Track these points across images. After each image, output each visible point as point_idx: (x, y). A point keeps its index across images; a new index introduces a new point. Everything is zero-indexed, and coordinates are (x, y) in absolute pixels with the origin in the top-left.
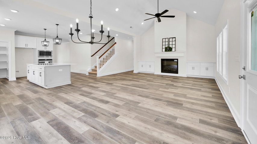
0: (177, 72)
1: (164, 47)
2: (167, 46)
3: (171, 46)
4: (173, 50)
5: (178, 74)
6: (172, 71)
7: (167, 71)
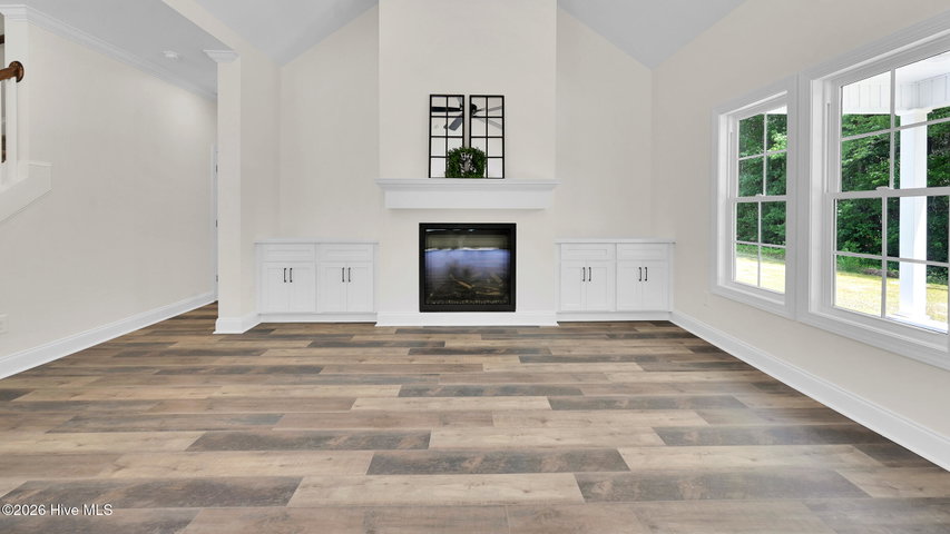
0: (506, 301)
1: (439, 148)
2: (456, 144)
3: (478, 144)
4: (493, 167)
5: (514, 310)
6: (482, 298)
7: (454, 298)
